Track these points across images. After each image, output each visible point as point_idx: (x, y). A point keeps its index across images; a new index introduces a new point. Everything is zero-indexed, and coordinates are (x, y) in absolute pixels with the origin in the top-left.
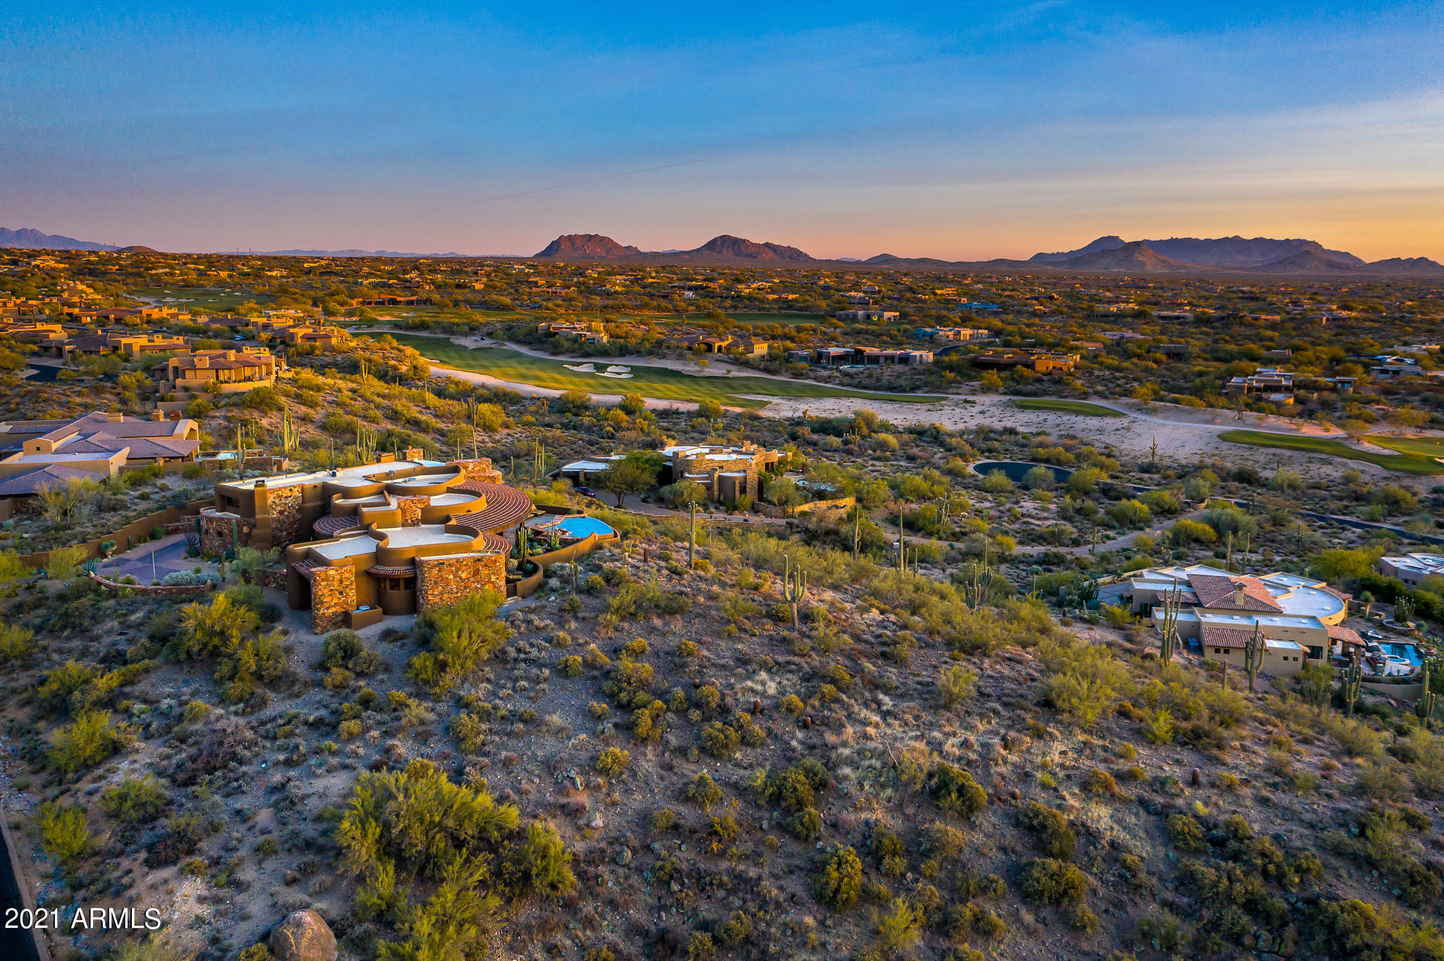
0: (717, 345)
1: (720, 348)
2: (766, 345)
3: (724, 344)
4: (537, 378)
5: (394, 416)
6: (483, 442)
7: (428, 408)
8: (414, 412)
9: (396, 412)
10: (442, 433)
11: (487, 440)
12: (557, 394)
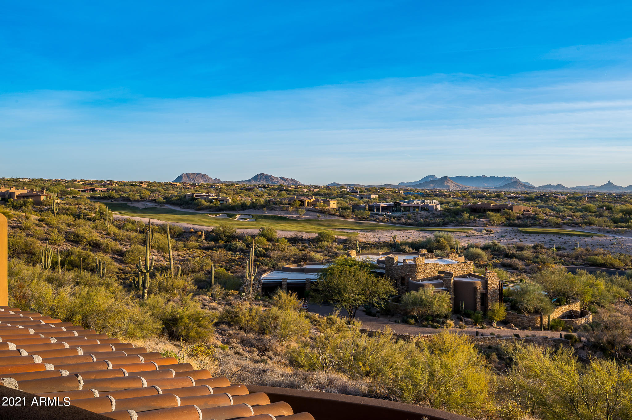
0: (306, 201)
1: (308, 202)
2: (336, 202)
3: (310, 201)
4: (190, 220)
5: (76, 240)
6: (158, 261)
7: (108, 234)
8: (95, 236)
9: (78, 236)
10: (120, 253)
11: (161, 259)
12: (210, 229)
